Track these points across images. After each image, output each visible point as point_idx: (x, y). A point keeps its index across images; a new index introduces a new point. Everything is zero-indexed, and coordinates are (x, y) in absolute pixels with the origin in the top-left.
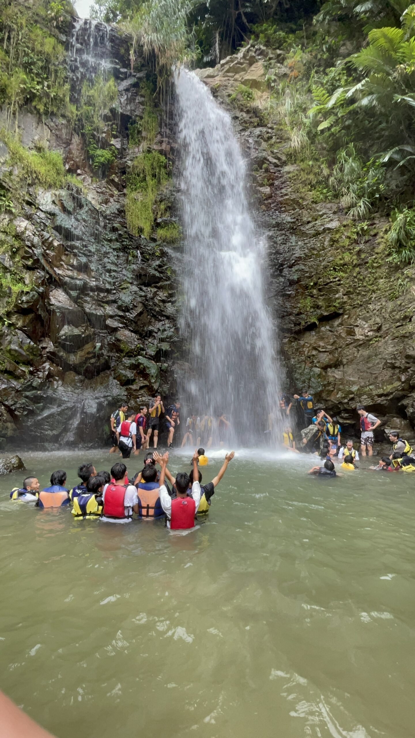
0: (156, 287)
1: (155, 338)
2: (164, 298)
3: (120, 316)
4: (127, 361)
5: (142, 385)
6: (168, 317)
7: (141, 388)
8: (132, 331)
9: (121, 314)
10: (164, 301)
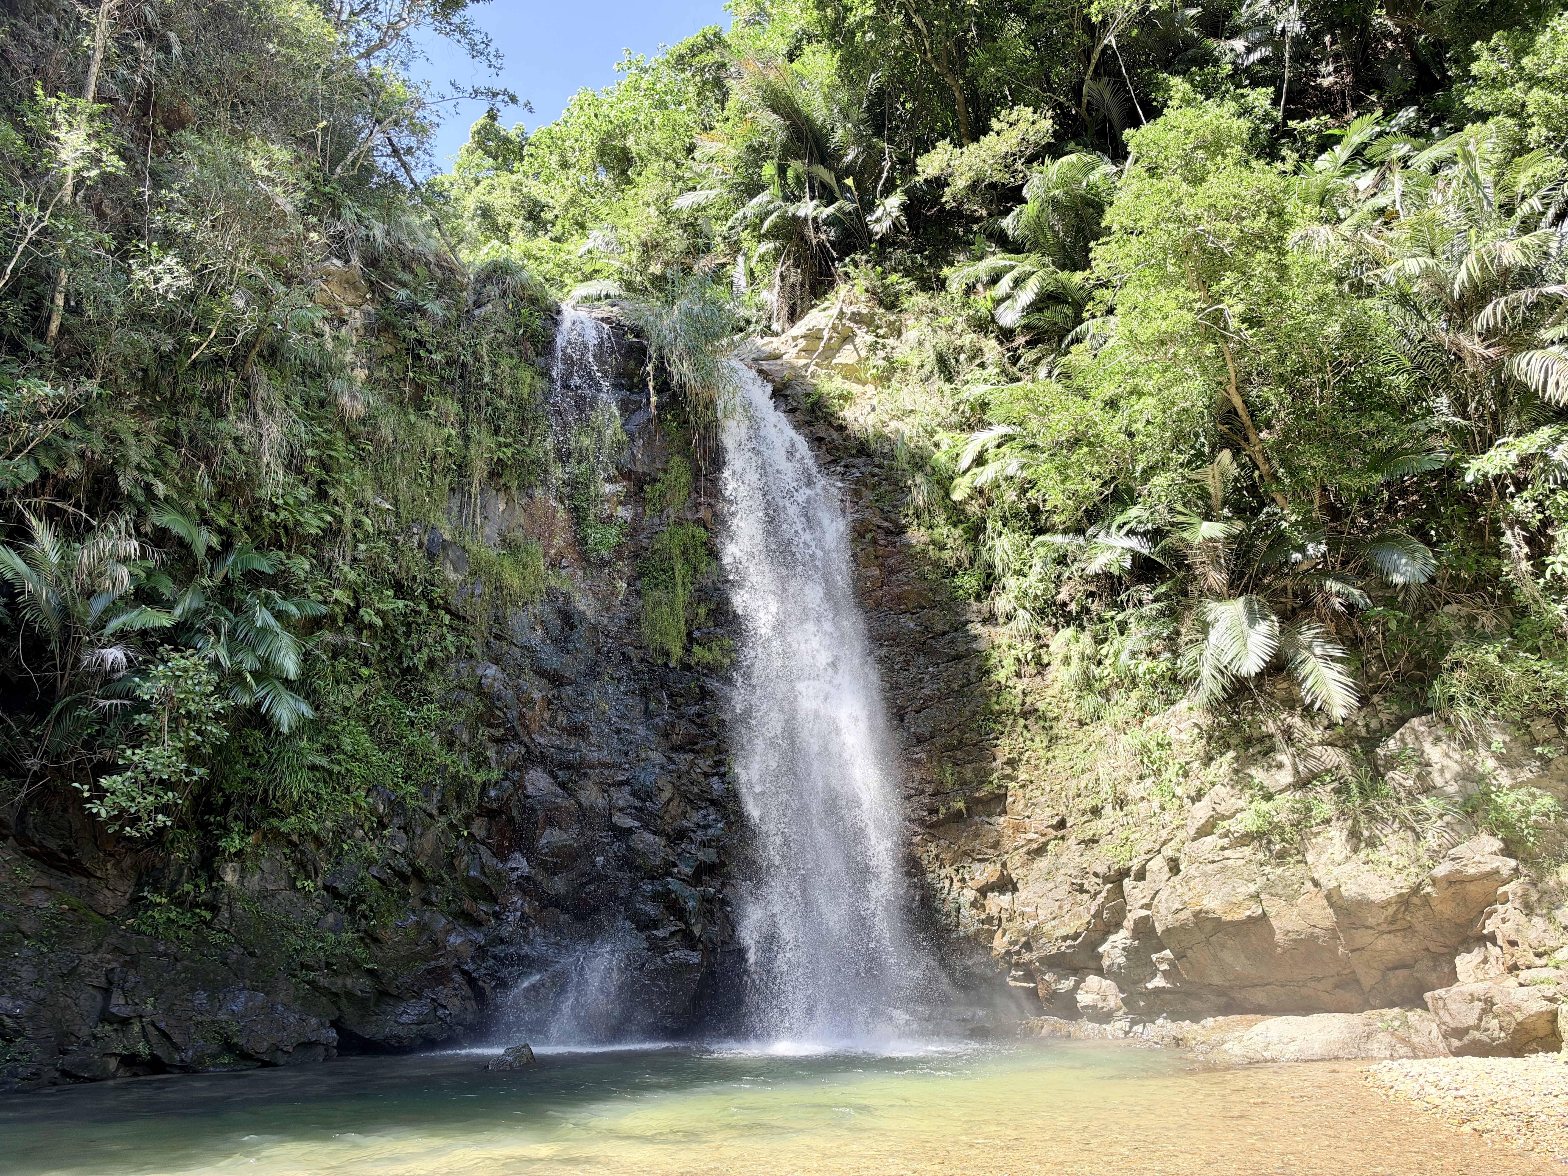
0: (693, 751)
1: (691, 842)
2: (706, 769)
3: (636, 808)
4: (648, 887)
5: (673, 929)
6: (713, 802)
7: (672, 934)
8: (655, 833)
9: (639, 804)
10: (706, 775)
